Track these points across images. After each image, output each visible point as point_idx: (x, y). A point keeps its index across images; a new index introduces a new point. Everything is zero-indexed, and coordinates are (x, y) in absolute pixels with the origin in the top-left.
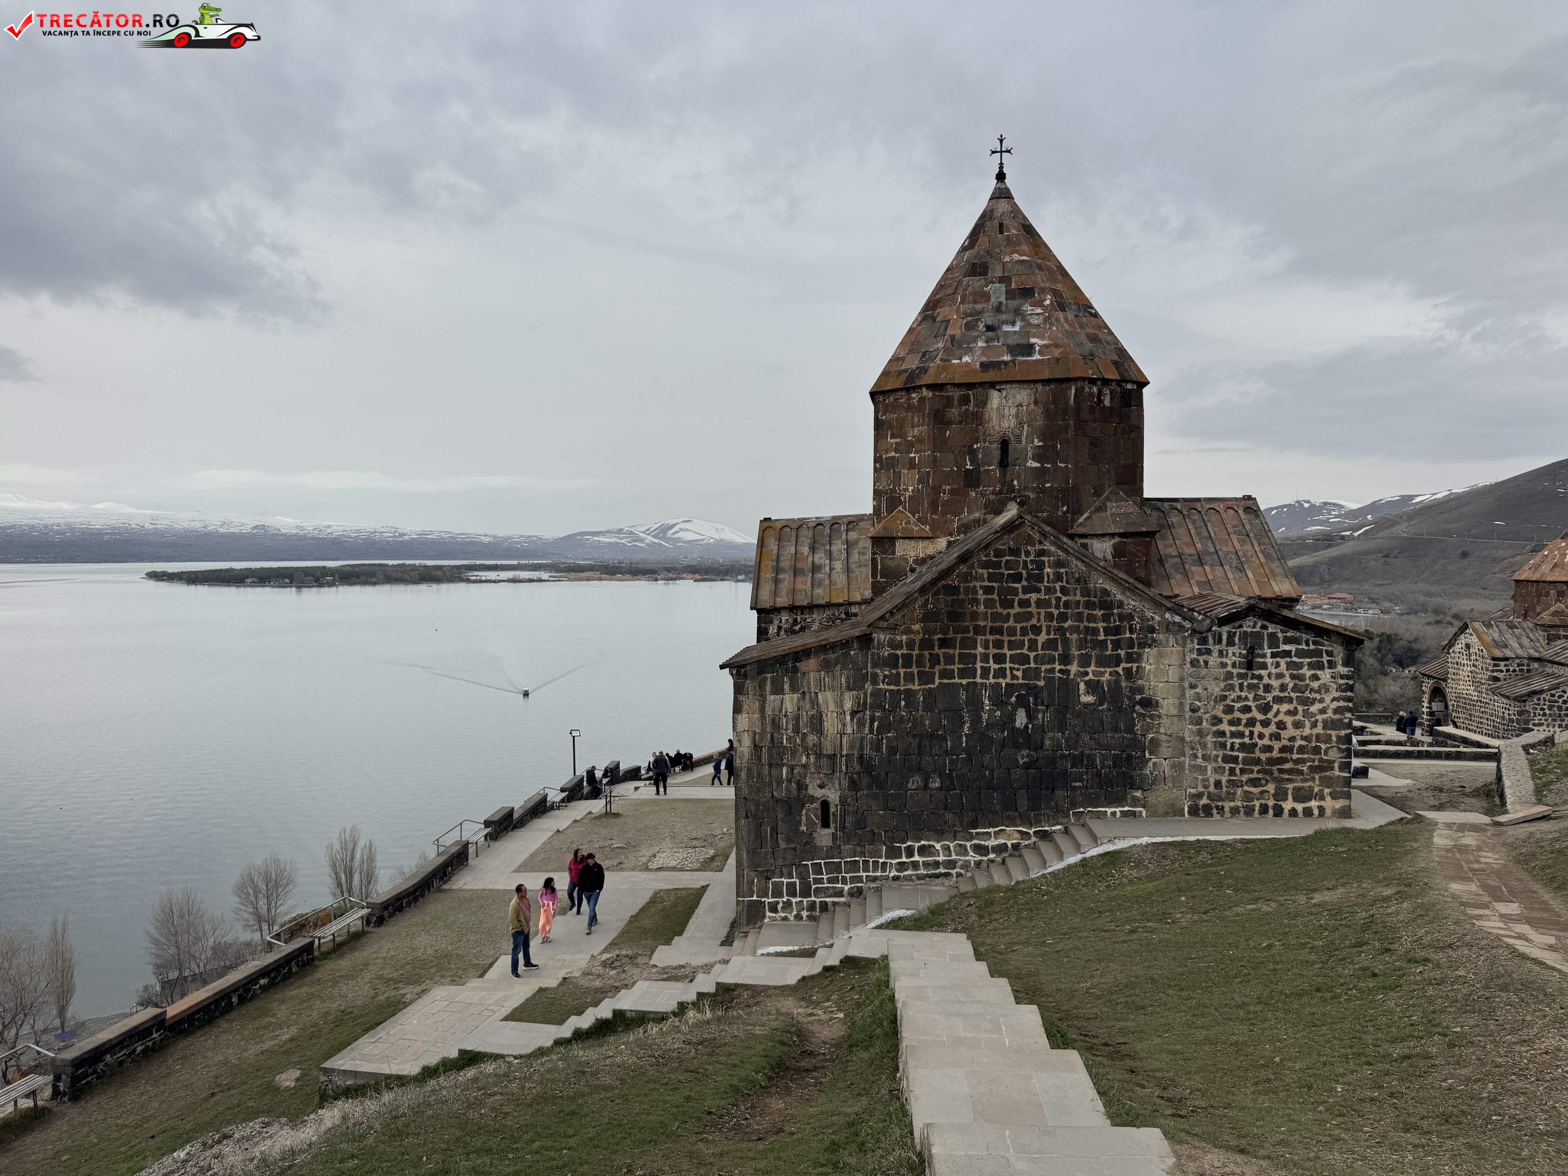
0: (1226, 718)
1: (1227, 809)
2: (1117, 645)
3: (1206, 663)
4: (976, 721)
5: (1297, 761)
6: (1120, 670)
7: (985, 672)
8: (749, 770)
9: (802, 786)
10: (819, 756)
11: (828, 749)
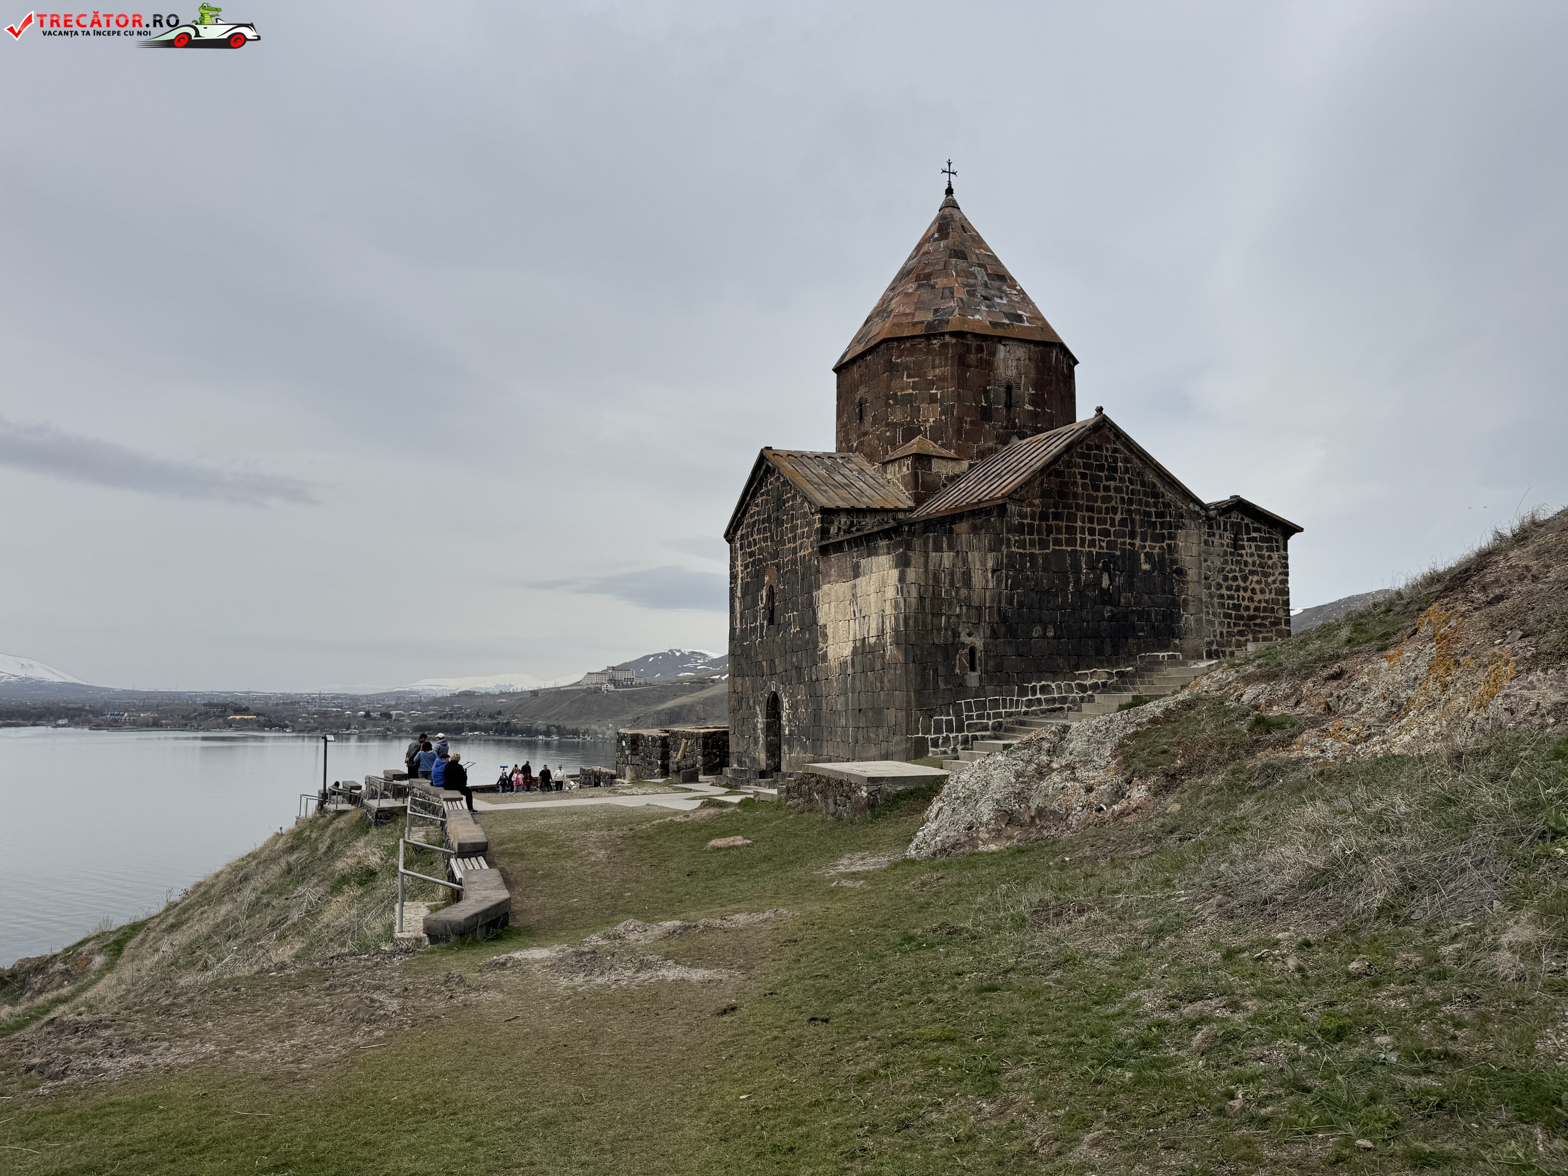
0: (1225, 584)
1: (1227, 653)
2: (1162, 525)
3: (1213, 542)
4: (1077, 581)
5: (1263, 618)
6: (1164, 545)
7: (1083, 540)
8: (916, 618)
9: (956, 634)
10: (969, 607)
11: (976, 602)
